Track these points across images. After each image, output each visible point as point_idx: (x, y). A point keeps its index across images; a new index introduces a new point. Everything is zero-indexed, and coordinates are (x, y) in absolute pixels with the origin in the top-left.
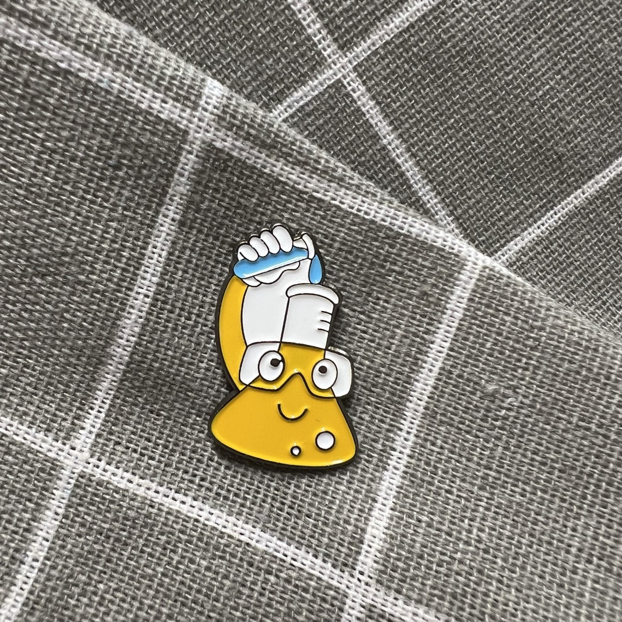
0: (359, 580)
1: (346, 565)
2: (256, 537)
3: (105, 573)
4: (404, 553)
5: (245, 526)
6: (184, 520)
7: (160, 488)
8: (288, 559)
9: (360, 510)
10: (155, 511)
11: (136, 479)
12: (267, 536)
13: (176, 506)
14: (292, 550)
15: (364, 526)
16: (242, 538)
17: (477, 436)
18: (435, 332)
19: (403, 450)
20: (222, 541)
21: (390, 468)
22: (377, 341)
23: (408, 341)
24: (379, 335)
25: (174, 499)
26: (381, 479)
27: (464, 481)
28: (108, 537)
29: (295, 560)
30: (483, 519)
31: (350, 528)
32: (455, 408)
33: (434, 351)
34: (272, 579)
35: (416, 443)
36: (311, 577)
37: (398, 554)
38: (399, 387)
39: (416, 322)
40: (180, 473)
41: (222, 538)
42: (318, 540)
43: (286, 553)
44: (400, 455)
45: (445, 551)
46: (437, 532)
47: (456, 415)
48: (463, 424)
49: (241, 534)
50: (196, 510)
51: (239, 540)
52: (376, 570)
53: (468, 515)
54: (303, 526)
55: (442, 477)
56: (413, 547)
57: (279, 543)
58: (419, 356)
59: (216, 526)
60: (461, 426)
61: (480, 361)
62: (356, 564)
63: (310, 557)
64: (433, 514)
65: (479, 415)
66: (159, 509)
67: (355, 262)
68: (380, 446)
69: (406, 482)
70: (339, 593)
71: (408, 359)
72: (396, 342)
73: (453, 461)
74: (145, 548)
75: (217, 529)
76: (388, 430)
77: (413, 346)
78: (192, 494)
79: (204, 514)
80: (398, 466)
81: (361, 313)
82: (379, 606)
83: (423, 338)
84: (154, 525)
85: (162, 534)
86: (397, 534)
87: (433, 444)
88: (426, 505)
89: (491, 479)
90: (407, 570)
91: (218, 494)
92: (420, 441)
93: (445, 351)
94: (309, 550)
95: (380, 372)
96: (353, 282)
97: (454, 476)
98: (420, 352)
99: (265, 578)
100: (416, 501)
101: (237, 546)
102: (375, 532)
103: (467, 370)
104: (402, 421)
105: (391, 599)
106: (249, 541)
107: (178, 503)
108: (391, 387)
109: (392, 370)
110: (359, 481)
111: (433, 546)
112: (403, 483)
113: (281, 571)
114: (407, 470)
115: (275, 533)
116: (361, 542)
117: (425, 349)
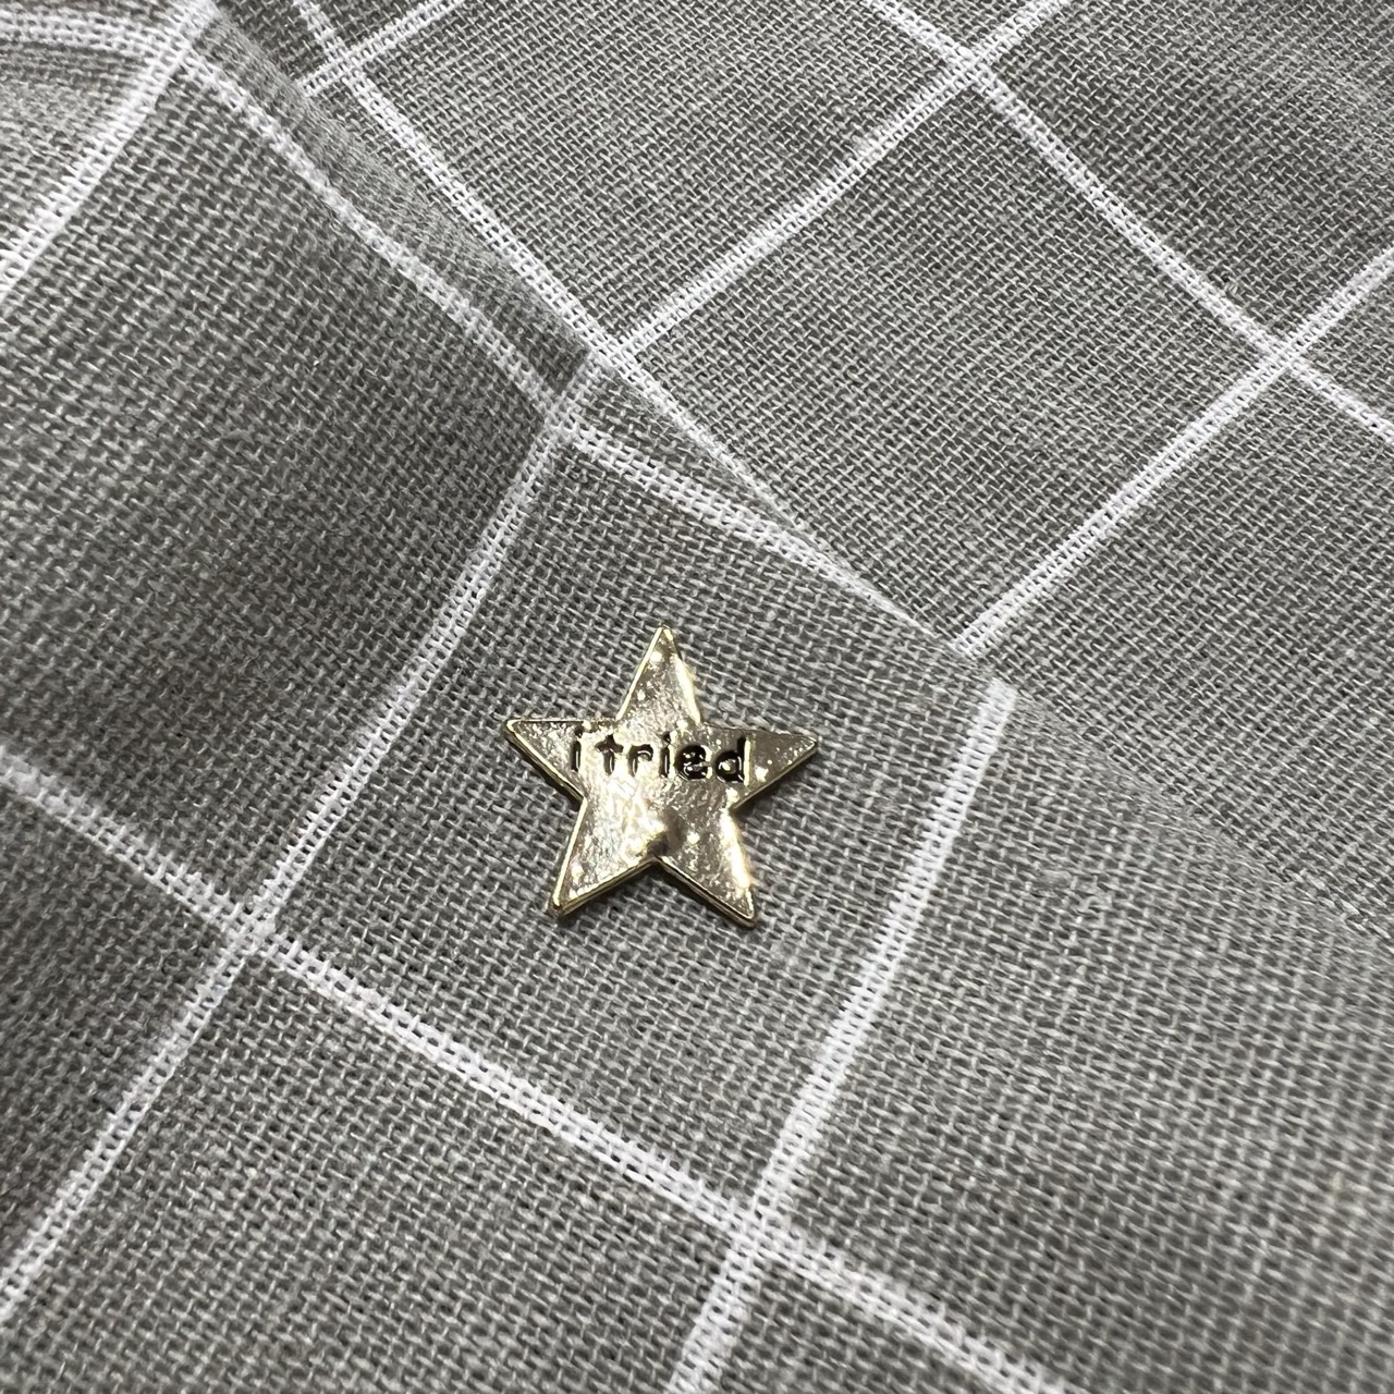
0: (759, 1216)
1: (732, 1184)
2: (563, 1120)
3: (264, 1150)
4: (855, 1170)
5: (545, 1098)
6: (429, 1074)
7: (393, 1009)
8: (621, 1167)
10: (377, 1048)
11: (352, 985)
12: (584, 1120)
13: (419, 1046)
14: (629, 1150)
16: (536, 1119)
18: (944, 776)
19: (874, 985)
20: (499, 1122)
21: (846, 1015)
25: (417, 1033)
26: (825, 1033)
28: (280, 1082)
29: (634, 1169)
31: (752, 1117)
33: (942, 809)
34: (584, 1199)
35: (900, 975)
36: (661, 1203)
37: (843, 1170)
38: (877, 875)
39: (911, 759)
40: (436, 987)
41: (498, 1116)
42: (685, 1135)
43: (617, 1153)
44: (869, 994)
47: (985, 925)
48: (999, 941)
49: (537, 1112)
50: (455, 1060)
51: (529, 1123)
52: (797, 1196)
54: (658, 1108)
55: (950, 1037)
57: (606, 1134)
58: (917, 819)
59: (490, 1092)
60: (993, 946)
62: (755, 1185)
63: (665, 1164)
65: (1031, 926)
66: (386, 1047)
68: (829, 976)
70: (713, 1238)
71: (895, 823)
72: (873, 793)
74: (347, 1115)
75: (490, 1099)
76: (849, 950)
78: (452, 1028)
80: (861, 1011)
82: (792, 1266)
84: (372, 1075)
90: (860, 1204)
91: (501, 1035)
102: (801, 1127)
105: (818, 1256)
107: (423, 1041)
110: (782, 1034)
112: (869, 1043)
113: (604, 1188)
115: (600, 1117)
116: (771, 1143)
117: (926, 805)
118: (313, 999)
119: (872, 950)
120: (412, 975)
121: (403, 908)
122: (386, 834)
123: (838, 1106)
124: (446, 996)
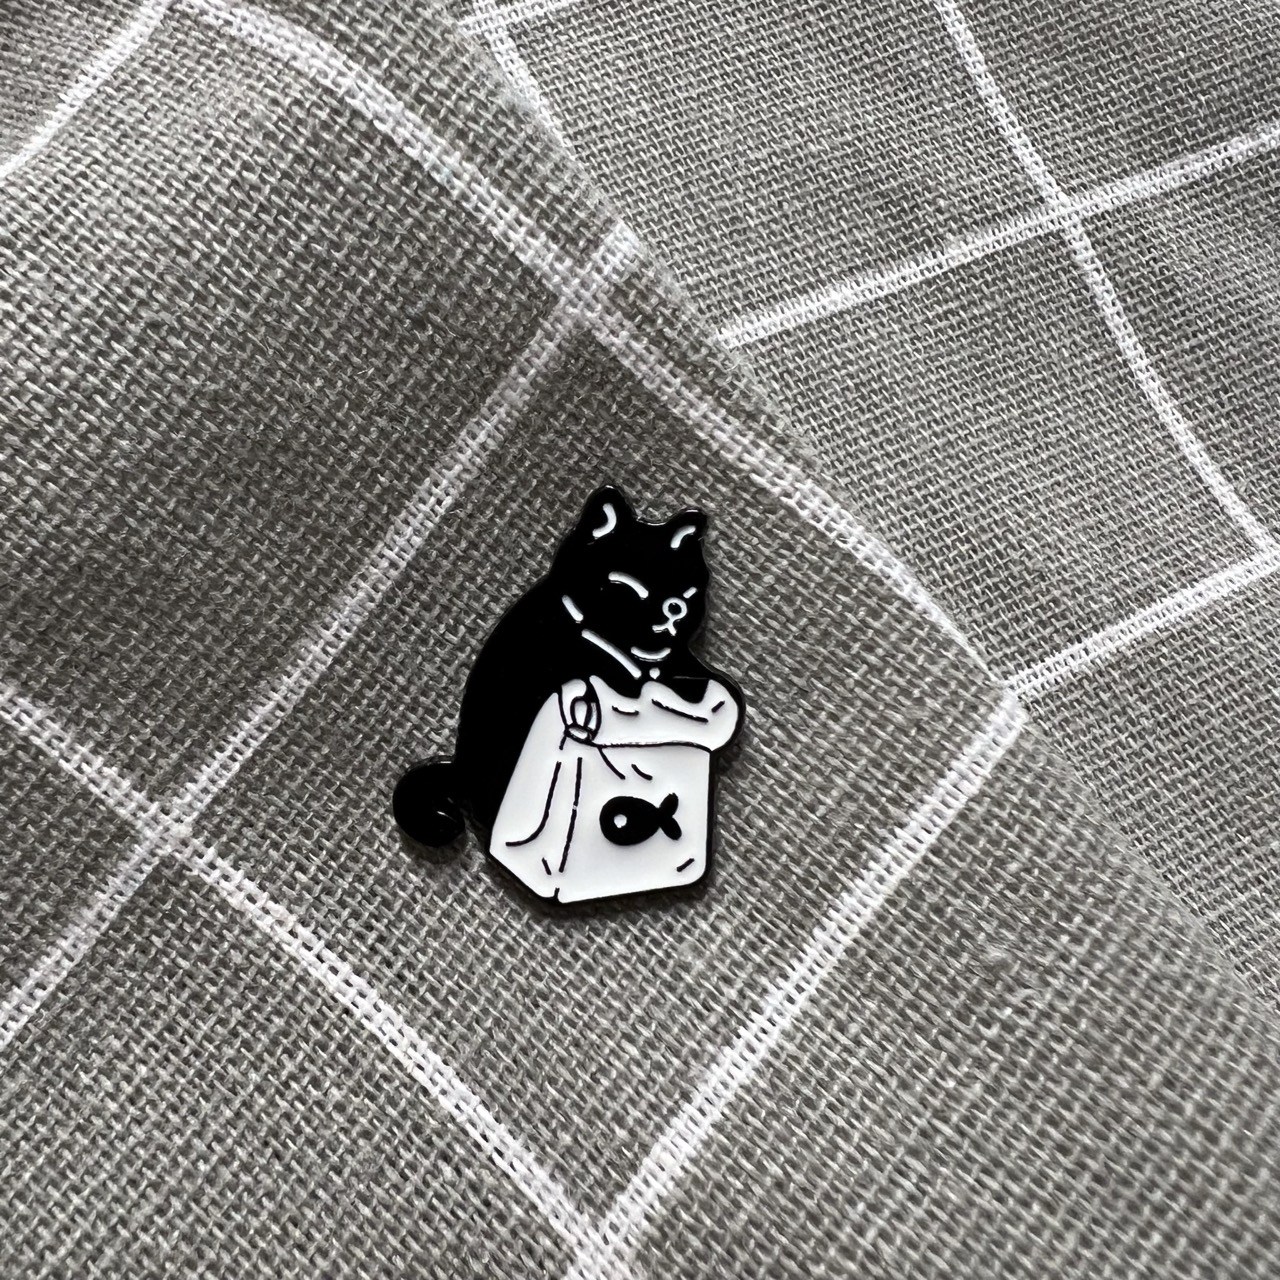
0: (606, 1240)
1: (589, 1201)
2: (442, 1082)
3: (157, 1049)
4: (708, 1222)
5: (430, 1054)
6: (325, 1003)
7: (300, 929)
8: (488, 1147)
9: (651, 1106)
10: (278, 966)
11: (263, 898)
12: (462, 1088)
13: (319, 972)
14: (499, 1133)
15: (647, 1139)
16: (417, 1074)
17: (936, 1044)
18: (911, 806)
19: (776, 1017)
20: (382, 1067)
21: (739, 1044)
22: (793, 788)
23: (851, 807)
24: (799, 777)
25: (319, 957)
26: (713, 1059)
27: (879, 1122)
28: (182, 986)
29: (501, 1154)
30: (897, 1216)
31: (621, 1133)
32: (909, 971)
33: (899, 843)
34: (448, 1171)
35: (805, 1013)
36: (518, 1197)
38: (809, 893)
39: (880, 776)
40: (345, 913)
41: (382, 1060)
42: (554, 1132)
43: (488, 1133)
44: (768, 1026)
45: (793, 1249)
46: (790, 1206)
47: (906, 986)
48: (917, 1009)
49: (420, 1067)
50: (352, 992)
51: (410, 1076)
52: (645, 1233)
53: (868, 1195)
54: (535, 1096)
55: (839, 1100)
56: (731, 1216)
57: (481, 1109)
58: (868, 844)
59: (379, 1034)
60: (909, 1012)
61: (988, 893)
62: (609, 1208)
63: (530, 1157)
64: (794, 1166)
65: (955, 1003)
66: (287, 967)
67: (794, 623)
68: (732, 993)
69: (762, 1084)
71: (842, 841)
72: (829, 801)
73: (870, 1077)
74: (240, 1029)
75: (378, 1041)
76: (759, 969)
77: (861, 821)
78: (354, 960)
79: (365, 1006)
80: (755, 1043)
81: (777, 723)
83: (884, 811)
84: (269, 993)
85: (279, 1014)
86: (708, 1177)
87: (841, 1027)
88: (786, 1142)
89: (939, 1140)
91: (401, 977)
92: (817, 1013)
93: (923, 849)
94: (532, 1146)
95: (783, 851)
96: (778, 658)
97: (864, 1107)
98: (870, 835)
99: (435, 1166)
100: (769, 1127)
101: (404, 1085)
102: (666, 1158)
103: (958, 903)
104: (794, 962)
106: (428, 1085)
107: (325, 967)
108: (795, 887)
109: (805, 854)
110: (669, 1048)
111: (773, 1231)
112: (754, 1083)
113: (469, 1165)
114: (771, 1059)
115: (477, 1089)
116: (634, 1168)
117: (883, 832)
118: (223, 906)
119: (786, 977)
120: (324, 898)
121: (324, 827)
122: (318, 749)
123: (707, 1145)
124: (353, 924)
